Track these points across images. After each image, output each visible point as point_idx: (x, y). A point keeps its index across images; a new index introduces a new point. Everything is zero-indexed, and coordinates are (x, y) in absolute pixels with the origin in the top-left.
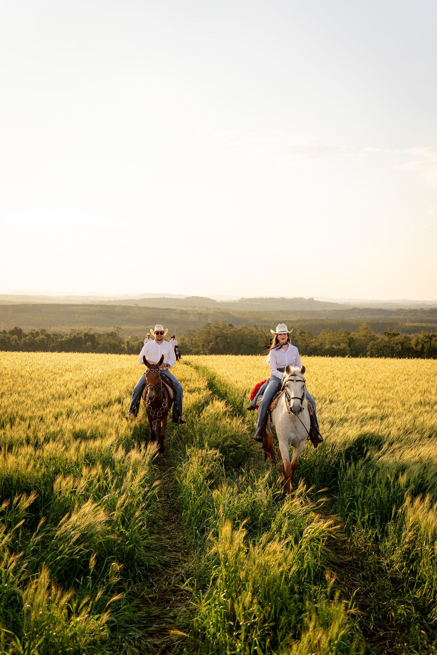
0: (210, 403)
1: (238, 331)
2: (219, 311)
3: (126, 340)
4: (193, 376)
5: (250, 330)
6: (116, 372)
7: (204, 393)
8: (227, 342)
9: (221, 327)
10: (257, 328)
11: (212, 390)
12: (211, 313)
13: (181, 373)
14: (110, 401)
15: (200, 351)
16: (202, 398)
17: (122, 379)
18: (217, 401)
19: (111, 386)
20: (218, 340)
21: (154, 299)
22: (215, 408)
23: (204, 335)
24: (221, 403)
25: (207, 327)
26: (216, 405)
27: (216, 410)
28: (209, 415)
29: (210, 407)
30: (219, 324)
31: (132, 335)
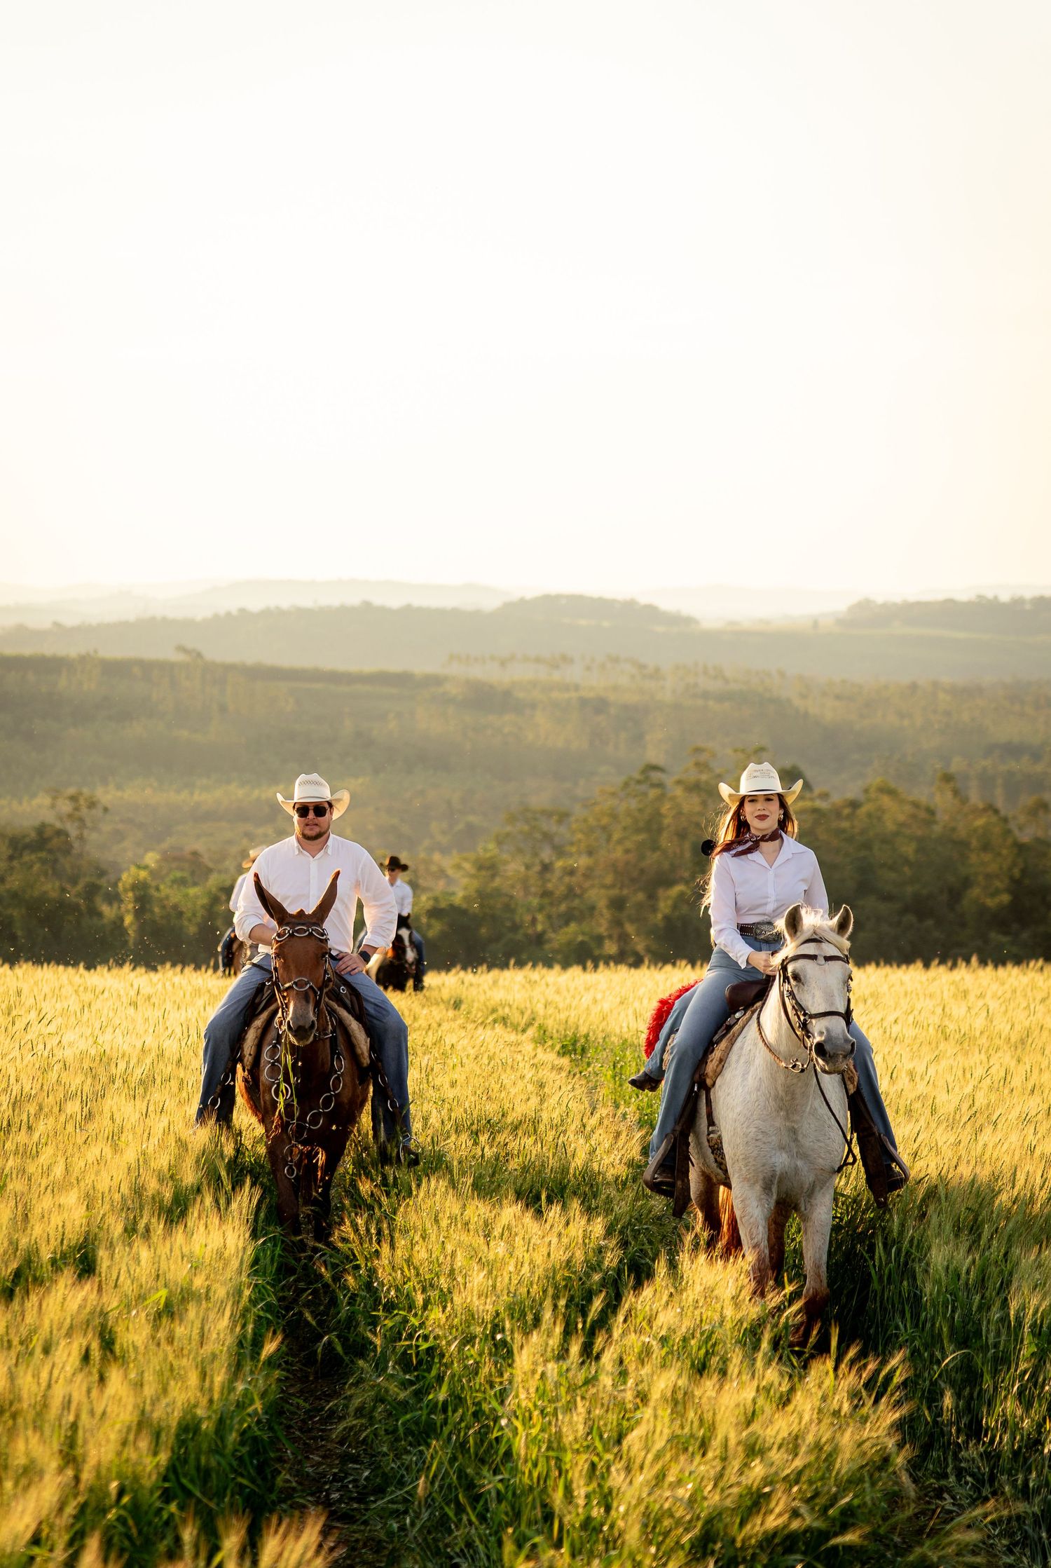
0: (661, 1268)
1: (837, 813)
2: (715, 686)
3: (127, 878)
4: (553, 1101)
5: (916, 805)
6: (64, 1075)
10: (956, 792)
12: (668, 697)
13: (477, 1081)
14: (28, 1262)
15: (599, 940)
17: (102, 1124)
18: (702, 1257)
19: (31, 1168)
21: (302, 613)
22: (690, 1299)
23: (620, 842)
24: (725, 1267)
25: (643, 787)
26: (698, 1281)
27: (697, 1312)
28: (654, 1343)
29: (658, 1294)
30: (718, 771)
31: (165, 846)
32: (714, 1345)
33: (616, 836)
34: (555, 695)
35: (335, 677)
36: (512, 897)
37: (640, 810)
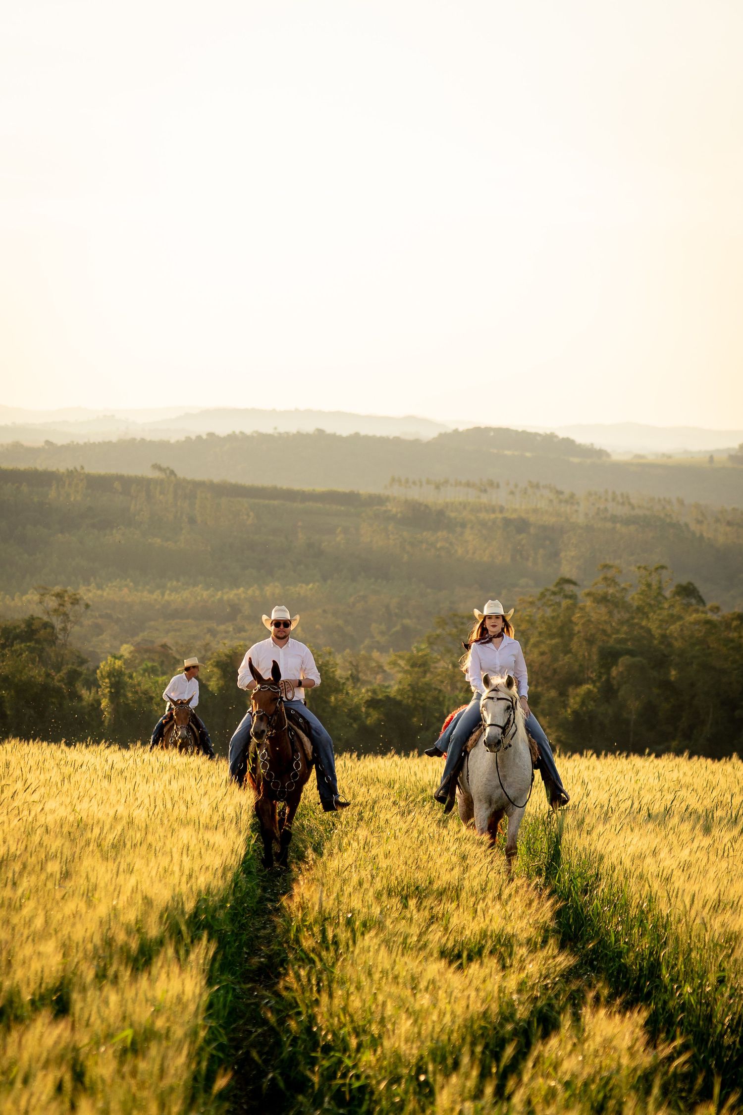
0: (566, 1022)
1: (727, 625)
2: (622, 511)
3: (104, 667)
4: (474, 871)
6: (46, 838)
7: (532, 968)
8: (666, 684)
9: (633, 597)
11: (573, 952)
12: (581, 520)
13: (406, 853)
14: (10, 1002)
16: (519, 991)
17: (79, 882)
19: (15, 920)
20: (614, 672)
22: (592, 1048)
23: (536, 645)
24: (622, 1021)
25: (557, 599)
26: (598, 1033)
27: (597, 1061)
28: (559, 1087)
29: (563, 1044)
30: (623, 585)
31: (138, 639)
32: (611, 1090)
33: (532, 641)
34: (483, 515)
35: (290, 495)
36: (440, 691)
37: (553, 618)
